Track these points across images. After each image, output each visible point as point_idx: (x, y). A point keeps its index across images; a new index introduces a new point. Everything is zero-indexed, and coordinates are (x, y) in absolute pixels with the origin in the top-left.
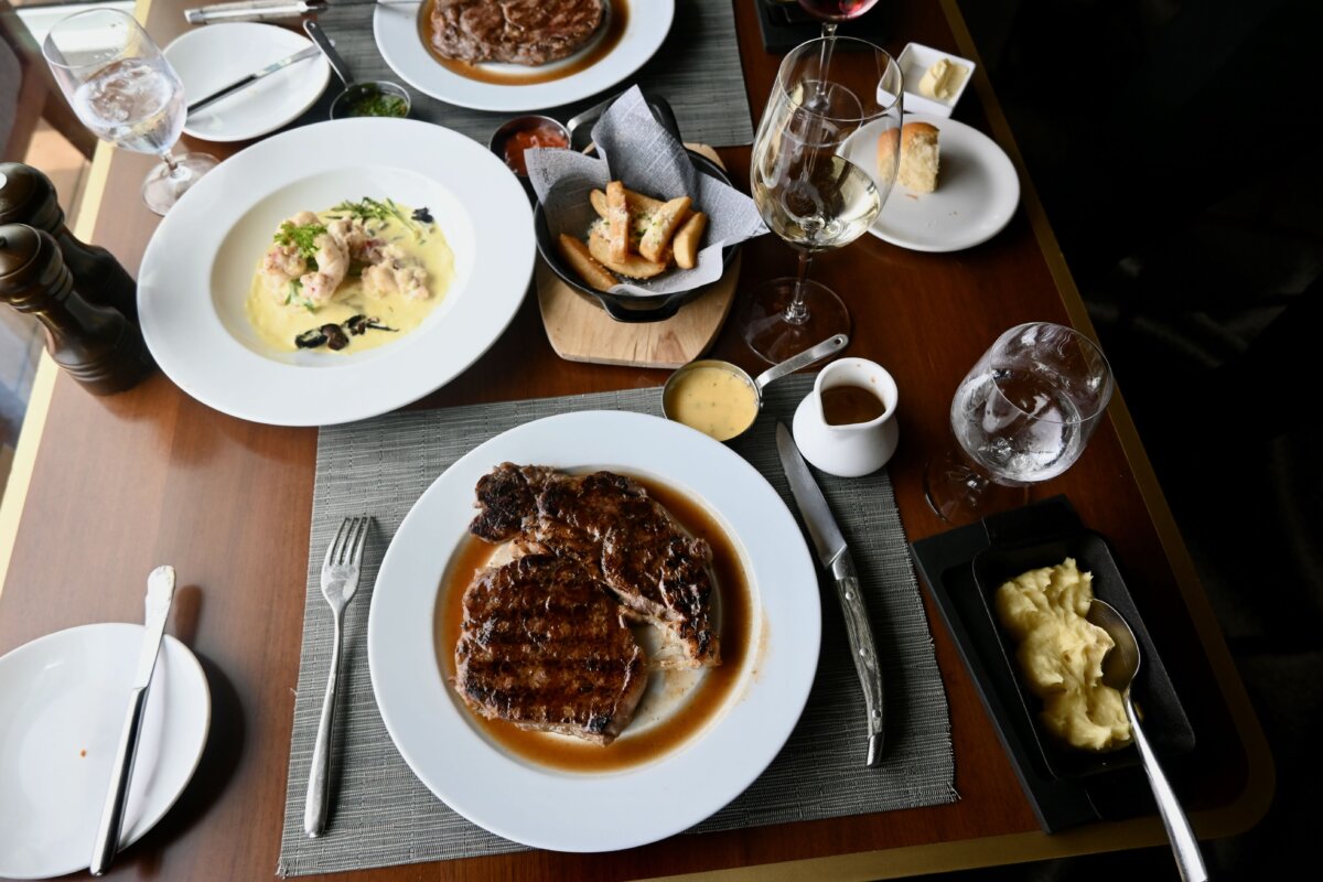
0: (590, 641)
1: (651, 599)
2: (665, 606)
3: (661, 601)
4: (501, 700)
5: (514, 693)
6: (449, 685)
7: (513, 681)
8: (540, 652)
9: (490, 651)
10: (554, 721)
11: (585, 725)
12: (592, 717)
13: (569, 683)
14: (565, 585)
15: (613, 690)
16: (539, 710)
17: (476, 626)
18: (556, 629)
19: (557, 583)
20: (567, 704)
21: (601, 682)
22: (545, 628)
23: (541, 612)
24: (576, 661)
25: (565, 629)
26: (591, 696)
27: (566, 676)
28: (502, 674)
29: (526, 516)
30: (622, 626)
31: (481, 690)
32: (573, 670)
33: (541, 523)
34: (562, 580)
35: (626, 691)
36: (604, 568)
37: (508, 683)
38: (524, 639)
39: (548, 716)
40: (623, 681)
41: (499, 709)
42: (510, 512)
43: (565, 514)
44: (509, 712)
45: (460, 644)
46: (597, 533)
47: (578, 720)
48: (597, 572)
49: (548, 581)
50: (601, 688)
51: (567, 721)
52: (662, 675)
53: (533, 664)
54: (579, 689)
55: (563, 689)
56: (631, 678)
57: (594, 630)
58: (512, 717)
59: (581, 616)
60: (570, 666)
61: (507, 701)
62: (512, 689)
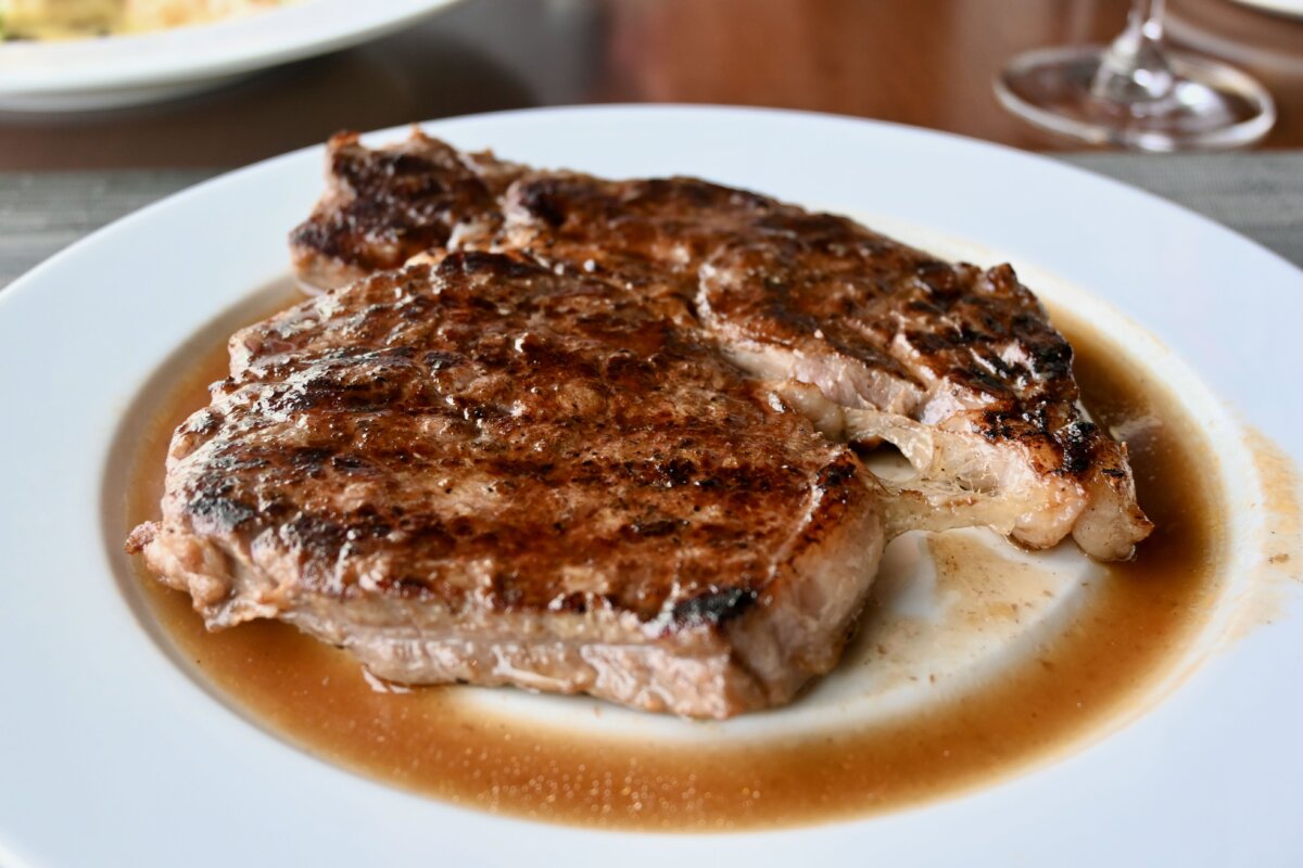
0: (666, 424)
1: (871, 365)
2: (920, 385)
3: (902, 373)
4: (322, 538)
5: (372, 523)
7: (373, 493)
8: (484, 437)
9: (303, 421)
10: (520, 604)
11: (649, 615)
12: (677, 591)
13: (592, 514)
14: (582, 322)
15: (759, 536)
16: (463, 571)
18: (546, 398)
19: (551, 313)
20: (576, 563)
21: (712, 513)
22: (506, 394)
23: (496, 360)
24: (614, 466)
25: (575, 396)
26: (677, 544)
27: (576, 498)
28: (334, 476)
29: (467, 221)
30: (778, 407)
31: (247, 503)
32: (604, 485)
33: (511, 235)
34: (572, 311)
35: (808, 539)
36: (704, 309)
37: (352, 496)
38: (427, 402)
39: (499, 586)
40: (793, 513)
41: (305, 557)
42: (420, 211)
43: (585, 222)
44: (340, 567)
46: (681, 254)
47: (617, 600)
48: (684, 311)
49: (528, 308)
50: (707, 527)
51: (576, 604)
52: (928, 573)
53: (454, 463)
54: (624, 530)
55: (561, 528)
56: (826, 505)
57: (681, 410)
58: (350, 579)
59: (634, 376)
60: (591, 476)
61: (341, 540)
62: (365, 511)
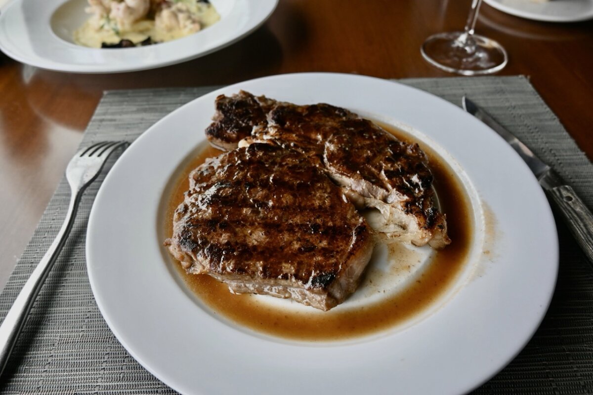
0: (313, 209)
1: (373, 183)
2: (387, 190)
3: (383, 186)
4: (216, 254)
5: (230, 247)
6: (163, 248)
7: (230, 237)
8: (261, 215)
9: (210, 211)
10: (270, 277)
11: (305, 282)
12: (313, 274)
13: (290, 243)
14: (289, 168)
15: (337, 252)
16: (254, 265)
17: (200, 193)
18: (279, 199)
19: (281, 165)
20: (286, 262)
21: (324, 243)
22: (267, 197)
23: (265, 185)
24: (297, 225)
25: (287, 199)
26: (314, 255)
27: (286, 237)
28: (219, 231)
29: (257, 125)
30: (345, 201)
31: (195, 242)
32: (294, 232)
33: (269, 130)
34: (287, 164)
35: (351, 253)
36: (326, 160)
37: (224, 238)
38: (244, 202)
39: (264, 271)
40: (347, 244)
41: (211, 261)
42: (243, 122)
43: (291, 125)
44: (222, 263)
45: (181, 207)
46: (319, 137)
47: (297, 277)
48: (320, 162)
49: (274, 163)
50: (323, 249)
51: (285, 277)
53: (252, 224)
54: (299, 249)
55: (282, 248)
56: (357, 241)
57: (317, 203)
58: (224, 269)
59: (304, 190)
60: (291, 229)
61: (221, 255)
62: (228, 243)
